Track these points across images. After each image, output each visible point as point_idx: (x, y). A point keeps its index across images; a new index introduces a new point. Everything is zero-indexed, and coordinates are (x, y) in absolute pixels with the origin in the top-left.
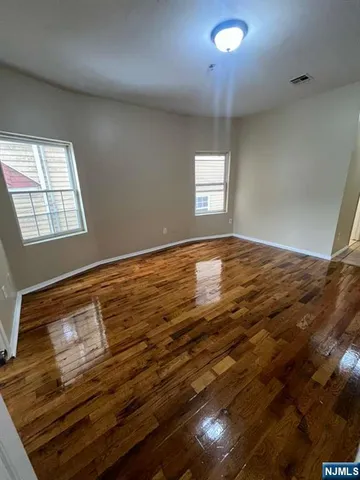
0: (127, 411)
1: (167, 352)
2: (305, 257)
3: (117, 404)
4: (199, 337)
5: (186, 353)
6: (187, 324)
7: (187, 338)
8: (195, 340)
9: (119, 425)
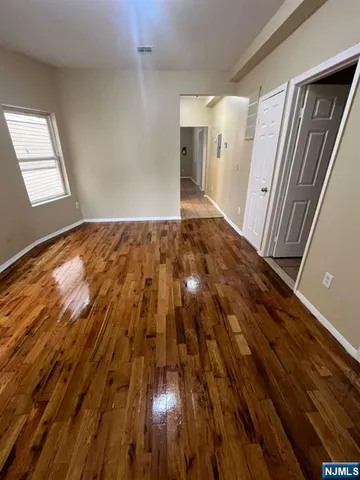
0: (249, 427)
1: (197, 356)
2: (166, 222)
3: (238, 437)
4: (196, 323)
5: (208, 342)
6: (173, 323)
7: (190, 332)
8: (197, 327)
9: (262, 443)
